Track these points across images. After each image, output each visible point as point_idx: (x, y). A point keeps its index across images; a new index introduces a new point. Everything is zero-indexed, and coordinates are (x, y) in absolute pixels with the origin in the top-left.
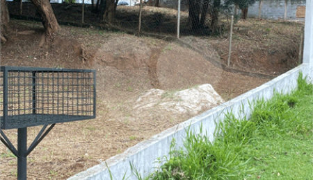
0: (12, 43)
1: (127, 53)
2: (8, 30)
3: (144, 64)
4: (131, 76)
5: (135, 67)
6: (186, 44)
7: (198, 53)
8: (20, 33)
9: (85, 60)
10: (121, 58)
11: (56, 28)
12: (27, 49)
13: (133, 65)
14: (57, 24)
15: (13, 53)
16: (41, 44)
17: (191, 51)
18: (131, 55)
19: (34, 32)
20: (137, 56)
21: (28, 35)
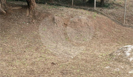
0: (10, 14)
1: (77, 19)
2: (6, 7)
3: (86, 25)
4: (81, 32)
5: (81, 27)
6: (100, 13)
7: (107, 17)
8: (14, 8)
9: (56, 24)
10: (74, 22)
11: (35, 5)
12: (20, 18)
13: (80, 25)
14: (35, 3)
15: (13, 20)
16: (28, 15)
17: (103, 16)
18: (79, 20)
19: (21, 7)
20: (82, 20)
21: (18, 9)
